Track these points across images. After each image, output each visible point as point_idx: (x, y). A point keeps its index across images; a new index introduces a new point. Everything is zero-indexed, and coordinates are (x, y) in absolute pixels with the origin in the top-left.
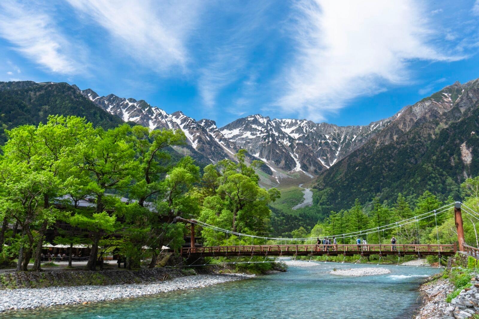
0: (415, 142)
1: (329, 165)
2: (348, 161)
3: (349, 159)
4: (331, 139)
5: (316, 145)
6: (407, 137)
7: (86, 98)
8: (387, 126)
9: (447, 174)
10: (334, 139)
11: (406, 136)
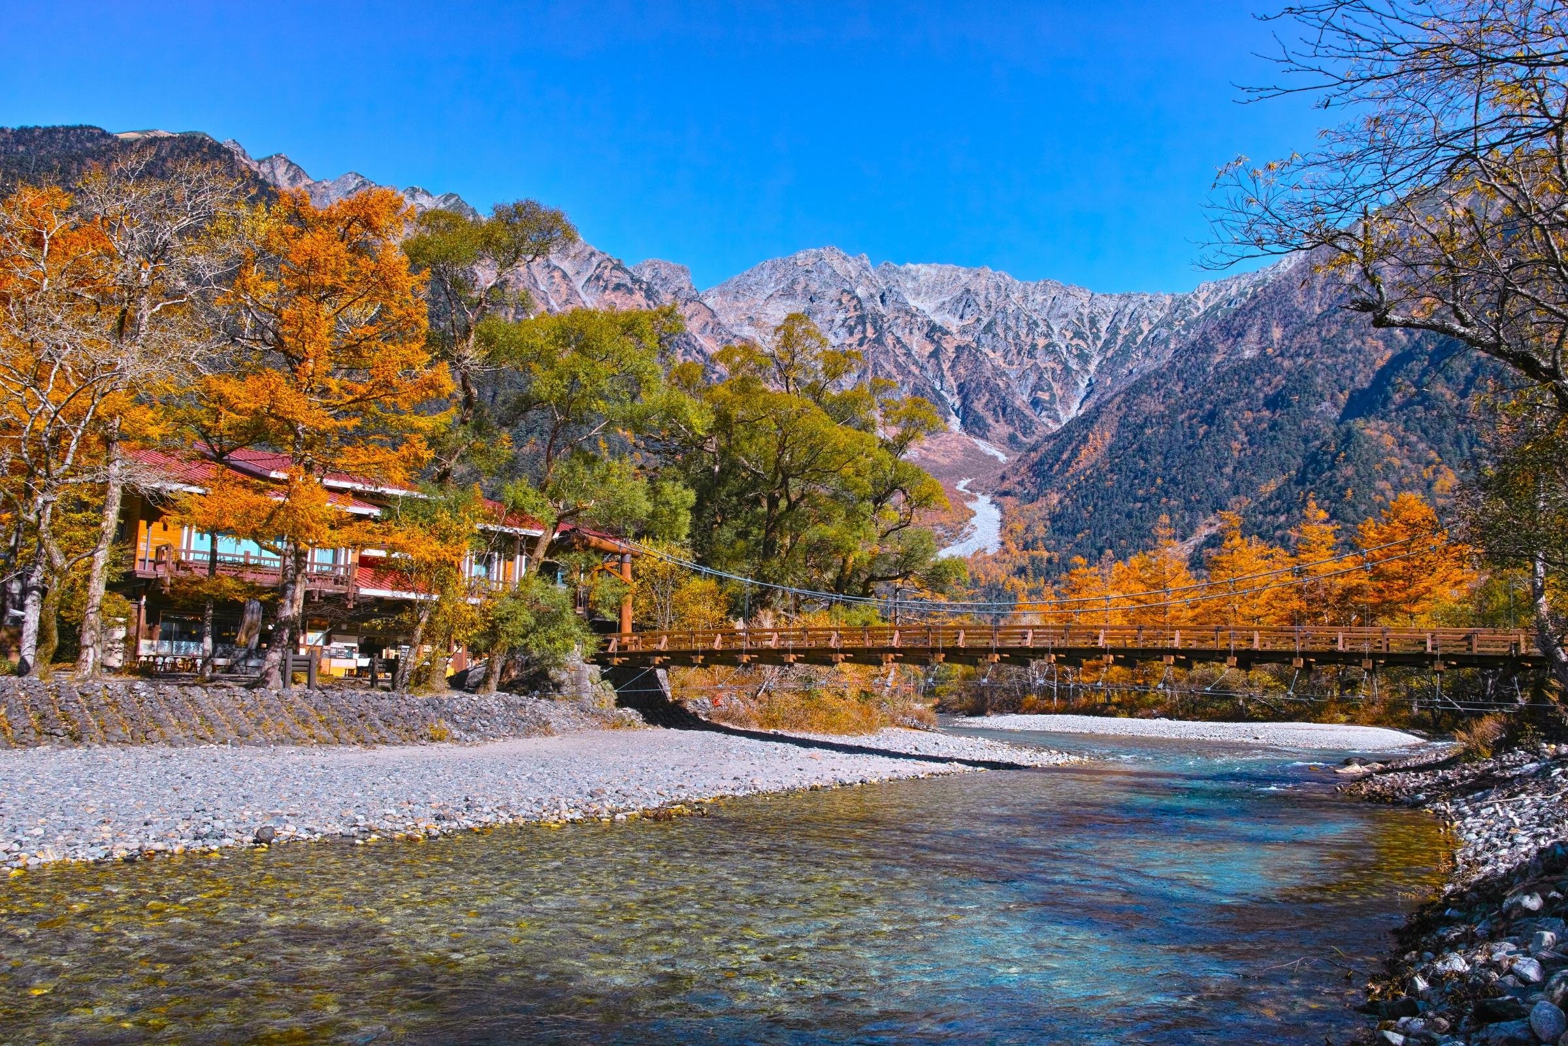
0: (1343, 351)
1: (1057, 420)
2: (1119, 409)
3: (1125, 401)
4: (1069, 335)
5: (1019, 353)
6: (1319, 333)
7: (269, 185)
8: (1255, 297)
9: (1438, 460)
10: (1078, 334)
11: (1315, 330)
